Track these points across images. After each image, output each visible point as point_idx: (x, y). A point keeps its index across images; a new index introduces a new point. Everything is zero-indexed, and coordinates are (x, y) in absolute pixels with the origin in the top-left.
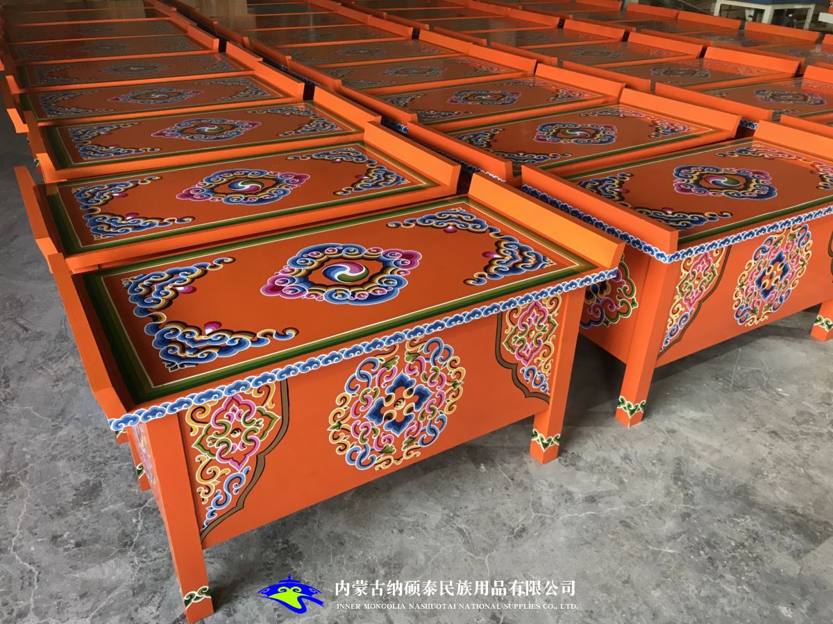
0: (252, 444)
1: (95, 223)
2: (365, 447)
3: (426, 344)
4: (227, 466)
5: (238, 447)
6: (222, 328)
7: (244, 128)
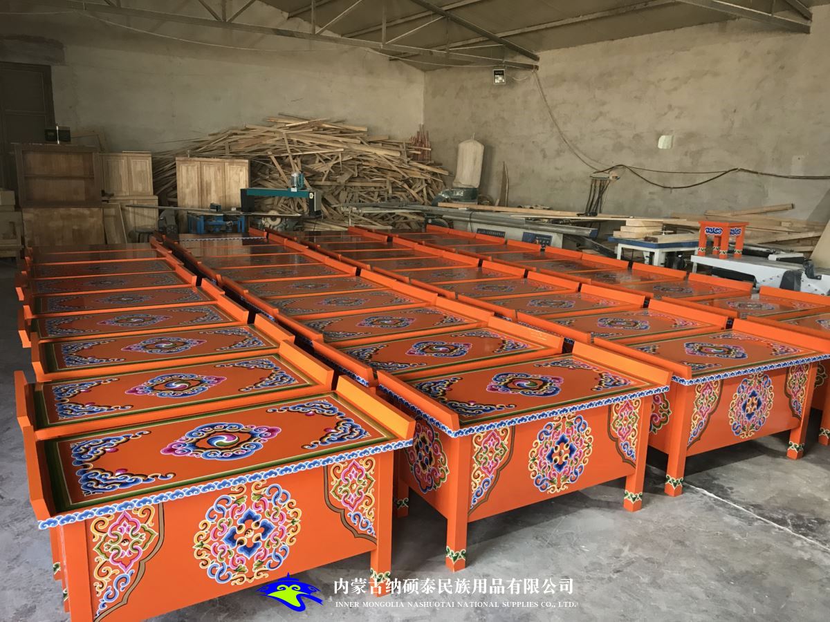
0: (137, 552)
1: (63, 409)
2: (222, 564)
3: (267, 488)
4: (117, 567)
5: (126, 553)
6: (128, 472)
7: (193, 343)
